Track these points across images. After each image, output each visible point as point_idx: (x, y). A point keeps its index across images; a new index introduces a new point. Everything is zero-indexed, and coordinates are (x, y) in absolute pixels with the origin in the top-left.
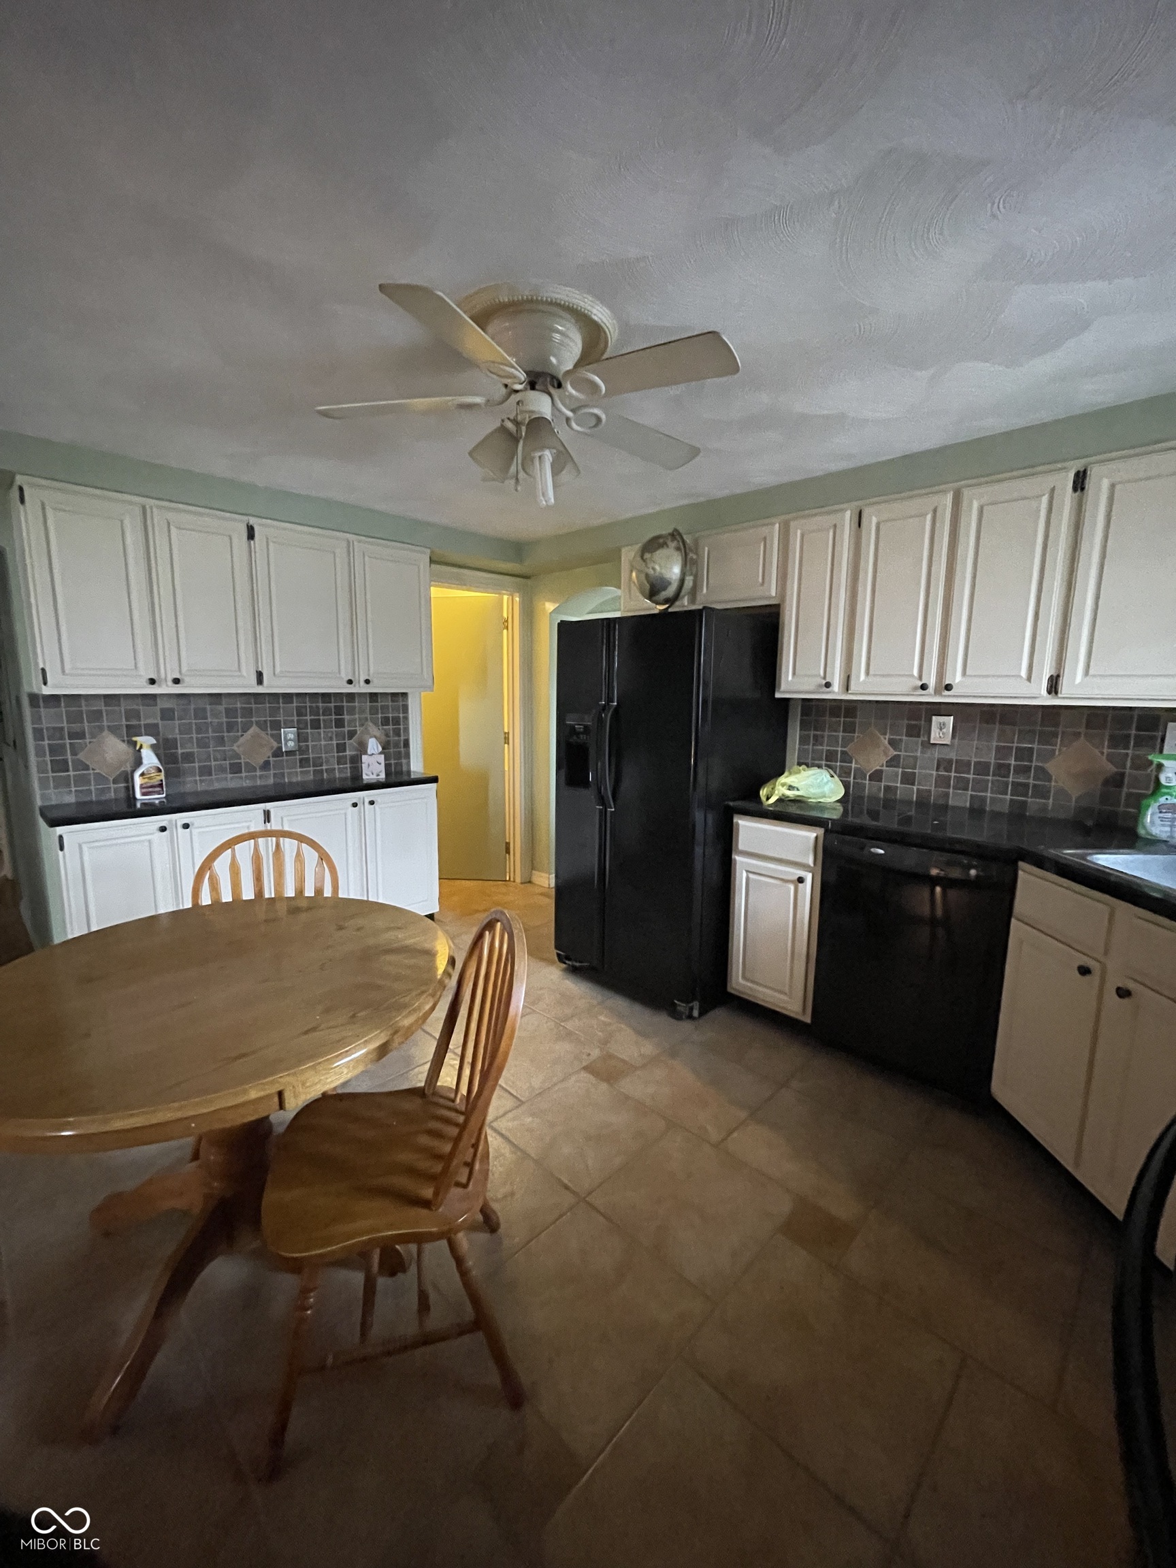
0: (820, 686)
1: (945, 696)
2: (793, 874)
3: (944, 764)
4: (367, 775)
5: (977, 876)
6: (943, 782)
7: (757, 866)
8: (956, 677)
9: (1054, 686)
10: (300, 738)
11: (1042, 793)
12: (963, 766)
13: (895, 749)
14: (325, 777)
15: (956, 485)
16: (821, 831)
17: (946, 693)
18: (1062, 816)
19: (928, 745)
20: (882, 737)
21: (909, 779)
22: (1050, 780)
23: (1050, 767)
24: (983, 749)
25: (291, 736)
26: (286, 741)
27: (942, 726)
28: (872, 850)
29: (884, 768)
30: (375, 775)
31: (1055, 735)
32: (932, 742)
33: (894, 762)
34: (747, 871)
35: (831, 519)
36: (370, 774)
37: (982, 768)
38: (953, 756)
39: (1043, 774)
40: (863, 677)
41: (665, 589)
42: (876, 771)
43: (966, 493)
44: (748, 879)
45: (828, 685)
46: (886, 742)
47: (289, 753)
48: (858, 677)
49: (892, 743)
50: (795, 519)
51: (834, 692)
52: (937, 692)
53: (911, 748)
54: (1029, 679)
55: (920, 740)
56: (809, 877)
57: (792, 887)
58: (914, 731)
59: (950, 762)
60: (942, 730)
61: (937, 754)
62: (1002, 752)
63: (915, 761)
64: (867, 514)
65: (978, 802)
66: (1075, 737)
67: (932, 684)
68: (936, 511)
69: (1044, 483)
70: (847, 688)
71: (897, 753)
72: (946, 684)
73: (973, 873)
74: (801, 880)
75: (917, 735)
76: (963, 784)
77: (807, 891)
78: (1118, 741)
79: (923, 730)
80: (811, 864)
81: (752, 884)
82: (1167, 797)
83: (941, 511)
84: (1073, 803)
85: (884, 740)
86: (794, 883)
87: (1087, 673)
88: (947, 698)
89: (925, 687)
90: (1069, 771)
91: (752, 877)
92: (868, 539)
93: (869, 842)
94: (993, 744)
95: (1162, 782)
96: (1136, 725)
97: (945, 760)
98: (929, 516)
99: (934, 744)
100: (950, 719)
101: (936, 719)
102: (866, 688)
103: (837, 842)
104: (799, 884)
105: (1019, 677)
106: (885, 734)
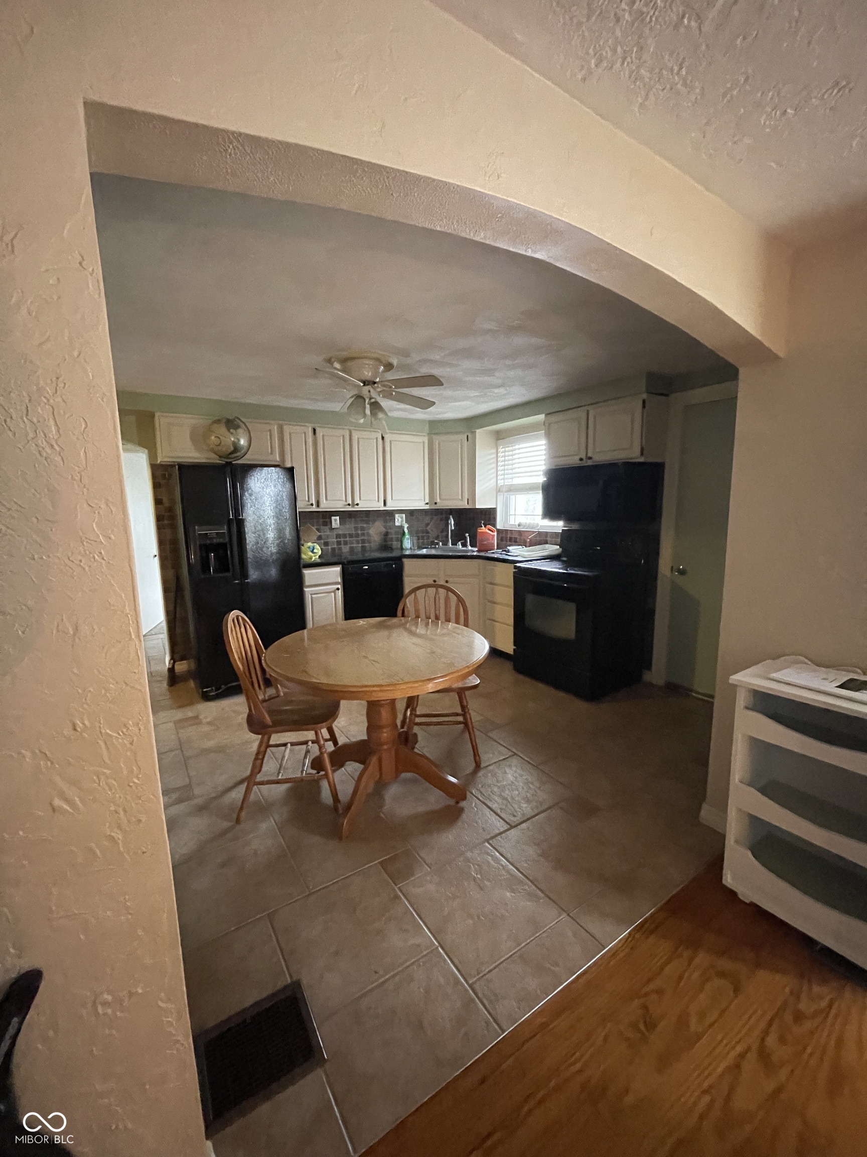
0: (308, 505)
2: (334, 588)
3: (338, 536)
6: (339, 543)
7: (315, 590)
8: (357, 501)
9: (385, 504)
11: (369, 541)
12: (345, 536)
13: (319, 532)
16: (341, 566)
17: (356, 506)
18: (376, 547)
19: (332, 529)
20: (313, 527)
21: (326, 544)
22: (370, 535)
23: (370, 532)
24: (350, 527)
27: (336, 520)
28: (364, 567)
29: (316, 541)
31: (369, 521)
32: (333, 527)
33: (319, 538)
34: (311, 595)
35: (303, 429)
37: (351, 536)
38: (341, 532)
39: (368, 535)
41: (240, 451)
44: (312, 597)
45: (312, 504)
48: (323, 501)
49: (318, 530)
50: (286, 424)
52: (353, 506)
53: (326, 531)
54: (378, 501)
55: (327, 527)
56: (339, 586)
57: (333, 594)
59: (340, 535)
60: (336, 521)
61: (335, 532)
62: (356, 529)
63: (328, 536)
64: (318, 430)
65: (352, 549)
66: (374, 521)
67: (350, 503)
68: (343, 436)
69: (374, 435)
70: (318, 506)
71: (319, 534)
72: (356, 503)
73: (394, 566)
74: (338, 589)
75: (326, 525)
76: (346, 543)
77: (340, 594)
78: (385, 521)
79: (329, 523)
80: (340, 581)
81: (314, 600)
82: (407, 536)
83: (345, 436)
84: (378, 544)
85: (314, 528)
86: (334, 592)
87: (392, 499)
88: (356, 509)
89: (349, 505)
90: (375, 531)
91: (314, 596)
92: (320, 443)
93: (362, 565)
94: (353, 525)
95: (406, 531)
96: (389, 515)
97: (338, 534)
98: (342, 438)
99: (334, 529)
100: (338, 518)
101: (333, 518)
102: (325, 506)
103: (350, 568)
104: (337, 591)
105: (375, 500)
106: (313, 526)
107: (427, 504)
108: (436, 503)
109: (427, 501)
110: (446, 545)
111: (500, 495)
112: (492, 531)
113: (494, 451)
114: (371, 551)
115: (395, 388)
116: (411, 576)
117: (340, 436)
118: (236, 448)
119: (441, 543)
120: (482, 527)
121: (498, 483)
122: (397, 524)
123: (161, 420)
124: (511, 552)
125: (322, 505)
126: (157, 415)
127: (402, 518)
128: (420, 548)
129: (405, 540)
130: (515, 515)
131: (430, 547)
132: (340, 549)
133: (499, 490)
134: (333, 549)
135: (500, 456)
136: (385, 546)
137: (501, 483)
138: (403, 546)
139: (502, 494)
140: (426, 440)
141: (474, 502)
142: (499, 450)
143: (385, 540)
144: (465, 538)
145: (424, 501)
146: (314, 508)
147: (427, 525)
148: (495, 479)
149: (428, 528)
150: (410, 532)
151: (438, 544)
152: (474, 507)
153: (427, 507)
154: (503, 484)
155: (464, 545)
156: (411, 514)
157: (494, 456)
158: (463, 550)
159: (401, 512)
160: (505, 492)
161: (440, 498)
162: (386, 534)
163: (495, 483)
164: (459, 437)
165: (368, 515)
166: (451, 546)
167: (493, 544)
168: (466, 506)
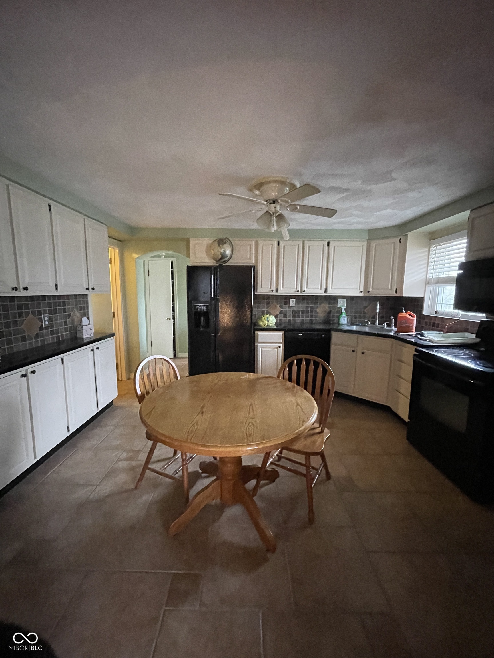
0: (270, 291)
1: (303, 293)
2: (277, 345)
3: (294, 312)
4: (85, 336)
5: (324, 337)
6: (294, 316)
7: (265, 346)
8: (305, 288)
9: (326, 292)
10: (51, 320)
11: (316, 317)
12: (298, 312)
13: (281, 308)
14: (60, 340)
15: (304, 239)
16: (283, 332)
17: (303, 292)
18: (321, 321)
19: (289, 307)
21: (285, 316)
22: (317, 313)
23: (317, 310)
24: (302, 307)
25: (46, 319)
26: (45, 321)
27: (293, 301)
28: (299, 334)
29: (279, 314)
30: (89, 335)
31: (318, 302)
33: (281, 312)
34: (261, 348)
35: (271, 242)
36: (87, 335)
37: (303, 312)
38: (296, 309)
39: (316, 312)
40: (281, 289)
41: (226, 258)
42: (276, 315)
43: (306, 242)
44: (262, 350)
45: (272, 291)
46: (279, 307)
47: (46, 328)
50: (260, 240)
51: (273, 293)
52: (301, 292)
53: (285, 308)
54: (321, 289)
55: (287, 306)
56: (281, 345)
57: (276, 350)
58: (286, 303)
61: (292, 309)
62: (307, 307)
63: (286, 312)
64: (281, 242)
65: (303, 321)
66: (322, 303)
67: (300, 290)
68: (298, 245)
69: (322, 243)
70: (277, 291)
71: (281, 310)
72: (303, 290)
73: (323, 336)
74: (280, 347)
75: (287, 304)
76: (299, 316)
77: (281, 350)
78: (330, 303)
79: (288, 303)
80: (282, 342)
81: (263, 351)
82: (344, 315)
83: (300, 245)
84: (322, 318)
85: (278, 306)
86: (277, 348)
87: (332, 288)
88: (303, 294)
89: (298, 291)
90: (321, 311)
91: (263, 349)
92: (282, 250)
93: (298, 333)
94: (305, 306)
95: (343, 311)
96: (333, 299)
97: (294, 310)
98: (297, 246)
99: (291, 306)
100: (295, 300)
101: (291, 300)
102: (282, 291)
103: (289, 334)
104: (279, 348)
105: (319, 289)
106: (278, 304)
107: (361, 292)
108: (369, 292)
109: (362, 290)
110: (374, 324)
111: (428, 286)
112: (413, 317)
113: (427, 249)
114: (317, 323)
115: (291, 202)
116: (336, 344)
117: (296, 245)
118: (223, 256)
119: (370, 322)
120: (403, 312)
121: (428, 276)
122: (338, 306)
123: (192, 242)
124: (424, 336)
125: (279, 291)
126: (190, 239)
127: (343, 302)
128: (352, 324)
129: (342, 318)
130: (442, 304)
131: (361, 324)
132: (294, 320)
133: (428, 282)
134: (289, 320)
135: (431, 254)
136: (327, 321)
137: (430, 276)
138: (340, 323)
139: (430, 285)
140: (365, 244)
141: (402, 293)
142: (431, 249)
143: (329, 317)
144: (391, 320)
145: (360, 290)
146: (274, 293)
147: (365, 307)
148: (425, 273)
149: (366, 310)
150: (347, 313)
151: (367, 322)
152: (401, 296)
153: (362, 294)
154: (431, 277)
155: (389, 325)
156: (351, 299)
157: (427, 253)
158: (388, 329)
159: (343, 297)
160: (433, 284)
161: (373, 288)
162: (330, 312)
163: (425, 277)
164: (393, 240)
165: (315, 299)
166: (378, 325)
167: (412, 327)
168: (394, 295)
